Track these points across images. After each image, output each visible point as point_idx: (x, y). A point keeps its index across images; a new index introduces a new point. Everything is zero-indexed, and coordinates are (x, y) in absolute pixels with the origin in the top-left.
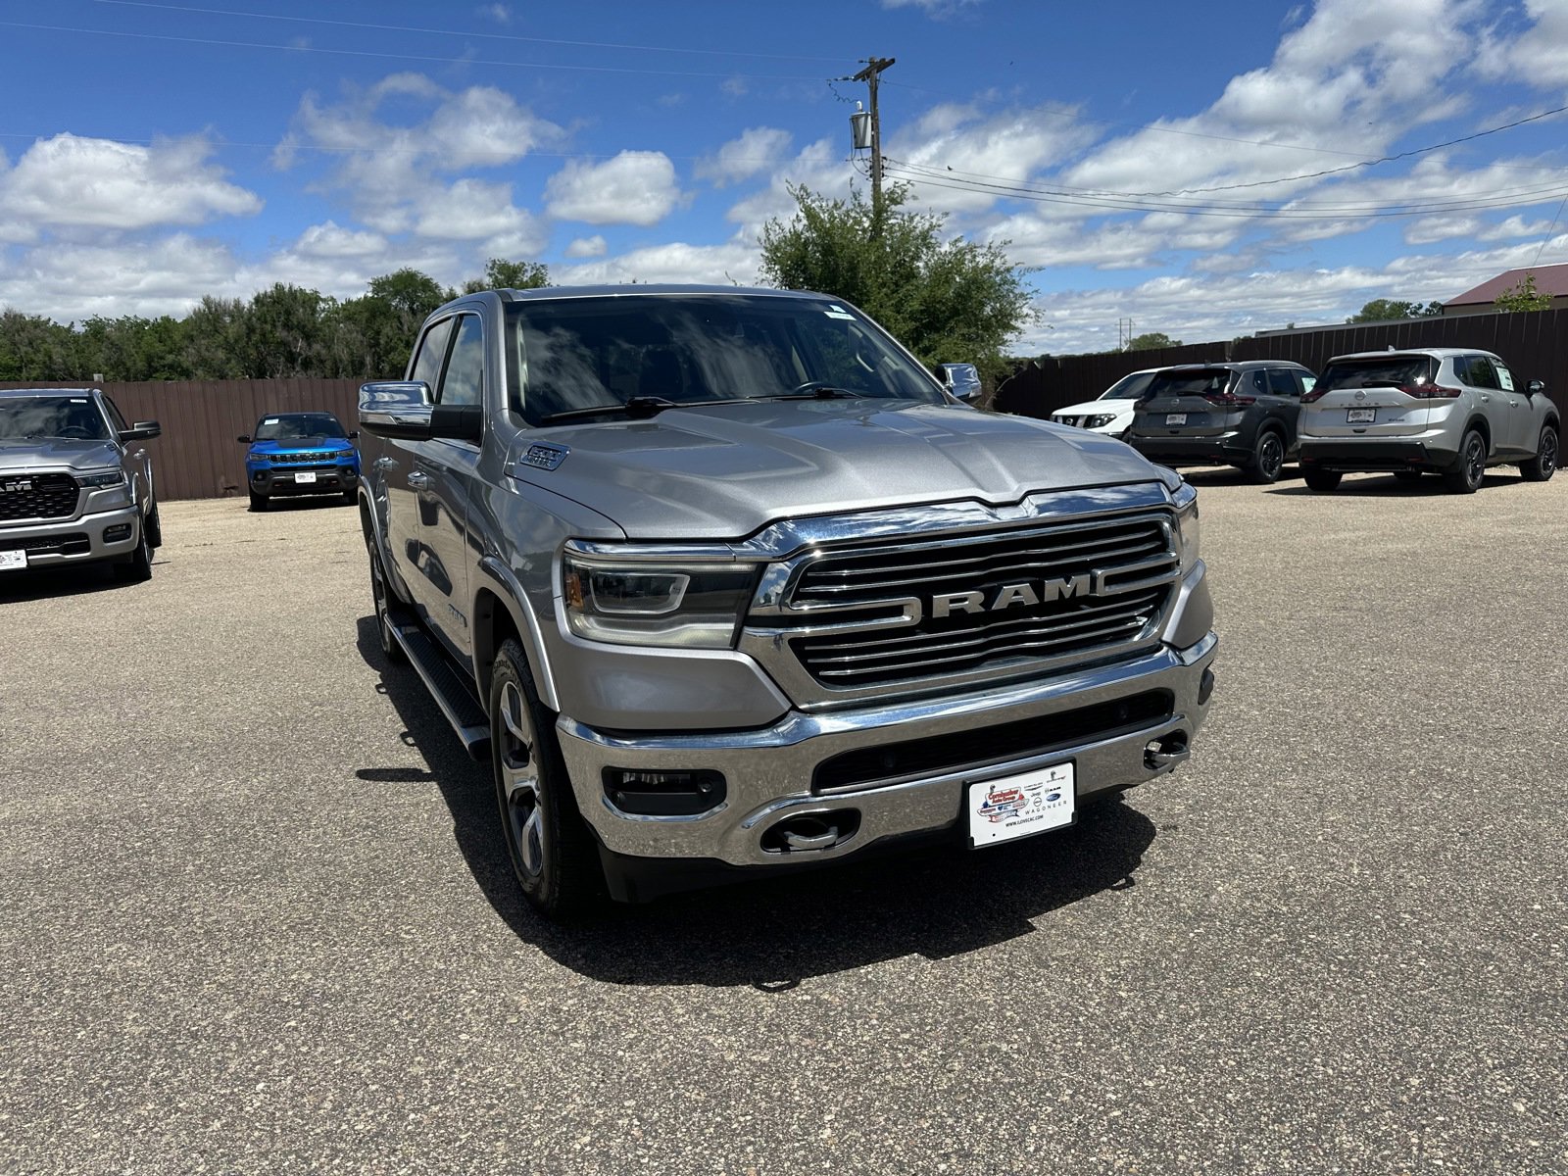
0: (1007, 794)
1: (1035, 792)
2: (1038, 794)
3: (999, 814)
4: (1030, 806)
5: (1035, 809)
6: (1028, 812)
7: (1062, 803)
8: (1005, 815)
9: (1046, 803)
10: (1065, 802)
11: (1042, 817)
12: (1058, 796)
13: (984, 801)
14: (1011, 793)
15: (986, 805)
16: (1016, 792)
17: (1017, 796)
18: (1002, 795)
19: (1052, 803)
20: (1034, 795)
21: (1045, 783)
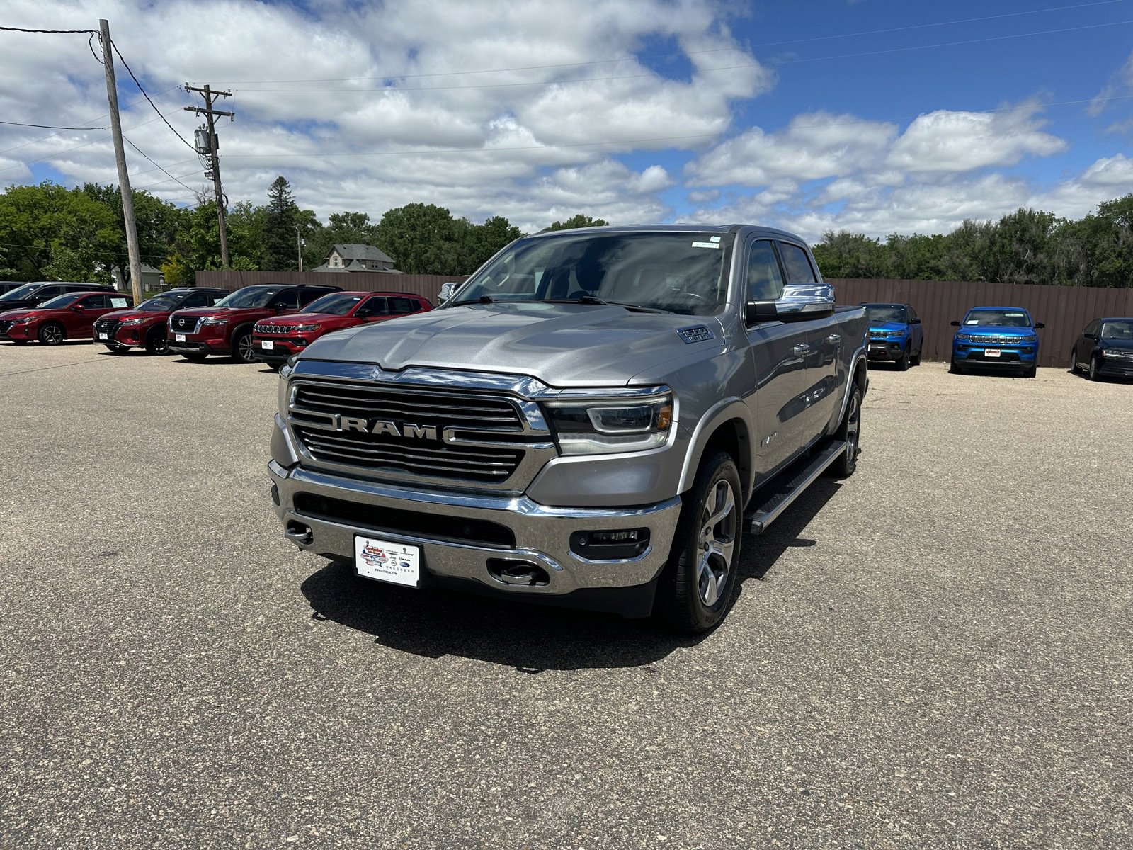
0: (376, 550)
1: (393, 556)
2: (395, 558)
3: (371, 560)
4: (389, 564)
5: (392, 567)
6: (387, 567)
7: (410, 571)
8: (374, 563)
9: (399, 566)
10: (413, 571)
11: (396, 574)
12: (408, 565)
13: (363, 549)
14: (377, 550)
15: (364, 552)
16: (381, 551)
18: (372, 549)
19: (403, 568)
20: (391, 558)
21: (399, 553)
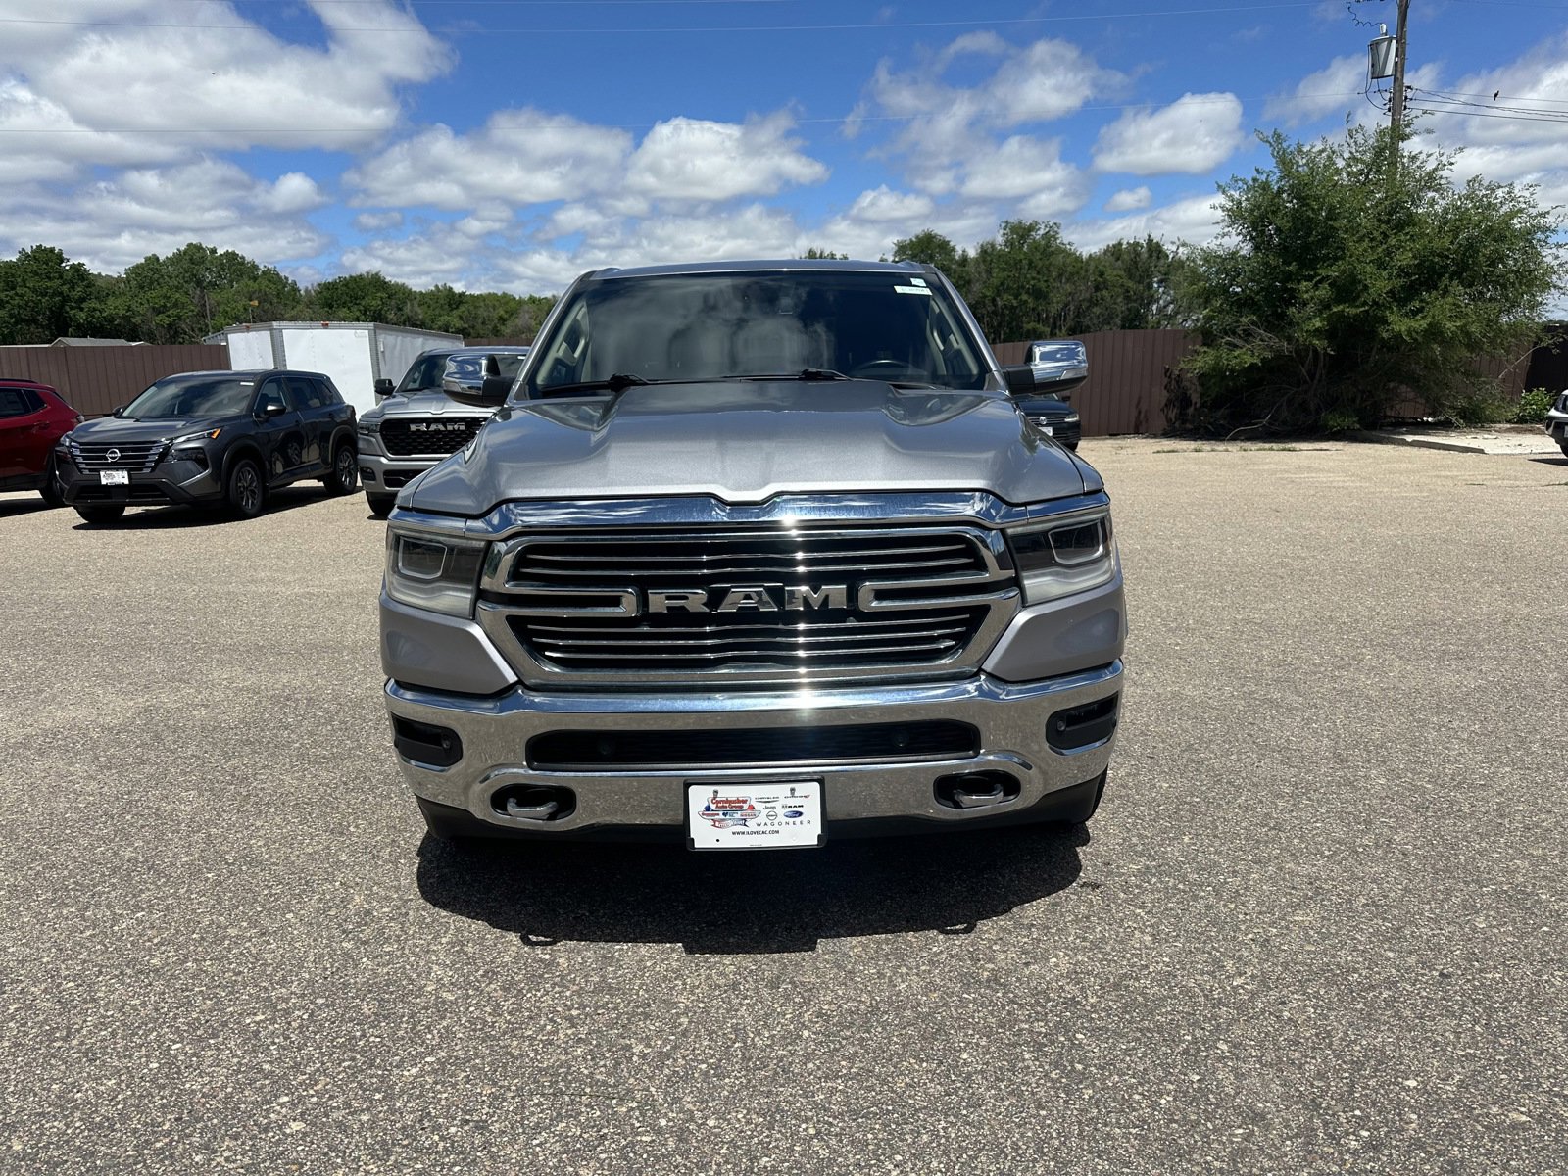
0: (734, 802)
1: (769, 805)
2: (774, 808)
3: (723, 820)
4: (762, 818)
5: (769, 823)
6: (759, 825)
7: (805, 823)
8: (730, 823)
9: (782, 819)
10: (809, 822)
11: (778, 832)
12: (800, 814)
13: (706, 804)
14: (738, 801)
15: (708, 808)
16: (745, 801)
17: (746, 806)
18: (727, 801)
19: (791, 820)
20: (767, 808)
21: (782, 798)
